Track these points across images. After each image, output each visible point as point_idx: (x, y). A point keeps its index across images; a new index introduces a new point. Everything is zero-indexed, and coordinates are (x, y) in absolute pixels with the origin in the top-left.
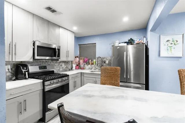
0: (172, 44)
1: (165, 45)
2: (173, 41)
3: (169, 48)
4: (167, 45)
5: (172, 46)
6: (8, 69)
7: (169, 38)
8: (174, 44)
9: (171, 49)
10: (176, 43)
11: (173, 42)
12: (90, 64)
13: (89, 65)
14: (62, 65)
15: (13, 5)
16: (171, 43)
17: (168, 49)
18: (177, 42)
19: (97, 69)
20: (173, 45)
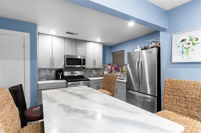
0: (189, 44)
1: (180, 46)
2: (191, 40)
3: (184, 50)
4: (181, 46)
5: (189, 48)
6: (54, 73)
7: (185, 36)
8: (193, 44)
9: (187, 51)
10: (195, 42)
11: (190, 42)
12: (120, 71)
13: (119, 73)
14: (93, 72)
15: (52, 36)
16: (187, 43)
17: (183, 52)
18: (197, 40)
19: (125, 76)
20: (191, 45)
